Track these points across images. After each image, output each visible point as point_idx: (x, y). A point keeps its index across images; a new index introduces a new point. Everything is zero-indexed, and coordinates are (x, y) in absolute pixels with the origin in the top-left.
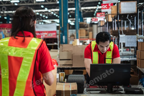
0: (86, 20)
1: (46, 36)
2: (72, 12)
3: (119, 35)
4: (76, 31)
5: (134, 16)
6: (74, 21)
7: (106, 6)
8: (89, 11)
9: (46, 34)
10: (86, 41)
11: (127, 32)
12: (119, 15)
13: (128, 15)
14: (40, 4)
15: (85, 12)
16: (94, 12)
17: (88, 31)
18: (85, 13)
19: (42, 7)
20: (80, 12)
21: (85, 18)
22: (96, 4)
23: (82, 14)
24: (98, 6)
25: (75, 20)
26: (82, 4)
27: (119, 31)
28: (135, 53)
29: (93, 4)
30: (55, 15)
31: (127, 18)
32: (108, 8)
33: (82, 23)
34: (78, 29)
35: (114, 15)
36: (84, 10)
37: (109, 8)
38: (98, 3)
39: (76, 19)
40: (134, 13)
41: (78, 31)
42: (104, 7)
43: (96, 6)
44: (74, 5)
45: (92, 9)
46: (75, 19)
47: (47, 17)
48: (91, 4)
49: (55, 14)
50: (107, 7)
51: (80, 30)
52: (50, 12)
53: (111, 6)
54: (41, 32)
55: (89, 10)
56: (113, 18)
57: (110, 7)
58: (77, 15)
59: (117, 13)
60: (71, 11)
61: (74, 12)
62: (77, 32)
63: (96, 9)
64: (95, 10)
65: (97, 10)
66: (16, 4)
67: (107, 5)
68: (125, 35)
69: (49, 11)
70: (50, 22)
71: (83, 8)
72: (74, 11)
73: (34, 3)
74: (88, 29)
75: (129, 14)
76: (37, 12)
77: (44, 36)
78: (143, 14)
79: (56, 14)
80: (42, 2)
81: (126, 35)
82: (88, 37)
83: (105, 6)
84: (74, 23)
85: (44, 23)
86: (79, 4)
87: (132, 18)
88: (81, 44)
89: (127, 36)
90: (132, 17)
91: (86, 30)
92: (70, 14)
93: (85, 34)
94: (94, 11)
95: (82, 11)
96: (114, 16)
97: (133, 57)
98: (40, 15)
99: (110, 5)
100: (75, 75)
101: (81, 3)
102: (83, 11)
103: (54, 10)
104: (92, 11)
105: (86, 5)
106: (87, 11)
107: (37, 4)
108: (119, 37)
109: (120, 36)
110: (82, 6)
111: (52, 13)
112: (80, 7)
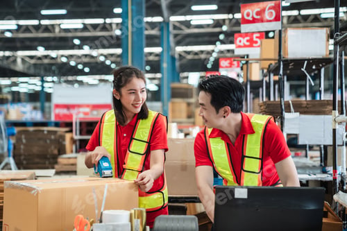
0: (187, 78)
1: (87, 117)
2: (151, 58)
3: (282, 113)
4: (163, 106)
5: (321, 65)
6: (156, 82)
7: (247, 41)
8: (196, 57)
9: (87, 110)
10: (190, 129)
11: (305, 106)
12: (283, 61)
13: (306, 62)
14: (70, 35)
15: (184, 57)
16: (209, 60)
17: (193, 107)
18: (184, 61)
19: (77, 42)
20: (173, 58)
21: (185, 74)
22: (213, 39)
23: (177, 64)
24: (218, 43)
25: (159, 79)
26: (179, 38)
27: (283, 104)
28: (321, 162)
29: (206, 39)
30: (110, 65)
31: (303, 70)
32: (251, 46)
33: (176, 85)
34: (168, 100)
35: (269, 62)
36: (183, 54)
37: (254, 45)
38: (218, 36)
39: (163, 74)
40: (321, 57)
41: (168, 106)
42: (240, 41)
43: (214, 43)
44: (157, 41)
45: (202, 52)
46: (159, 75)
47: (87, 70)
48: (200, 39)
49: (108, 62)
50: (248, 44)
51: (173, 103)
52: (96, 57)
53: (258, 40)
54: (73, 106)
55: (196, 54)
56: (265, 71)
57: (256, 42)
58: (165, 65)
59: (277, 57)
60: (151, 54)
61: (156, 58)
62: (165, 108)
63: (213, 51)
64: (210, 53)
65: (215, 55)
66: (8, 35)
67: (248, 38)
68: (298, 113)
69: (95, 53)
70: (96, 82)
71: (179, 49)
72: (157, 55)
73: (54, 32)
74: (193, 100)
75: (308, 60)
76: (62, 56)
77: (81, 116)
78: (345, 59)
79: (112, 62)
80: (76, 30)
81: (301, 113)
82: (192, 120)
83: (244, 41)
84: (157, 85)
85: (81, 83)
86: (171, 38)
87: (315, 70)
88: (182, 136)
89: (303, 116)
90: (314, 67)
91: (189, 104)
92: (148, 63)
93: (184, 114)
94: (208, 56)
95: (177, 56)
96: (269, 66)
97: (319, 171)
98: (69, 64)
99: (257, 37)
100: (172, 216)
101: (176, 36)
102: (180, 55)
103: (106, 51)
104: (203, 56)
105: (188, 40)
106: (189, 57)
107: (63, 34)
108: (282, 118)
109: (286, 115)
110: (178, 43)
111: (102, 59)
112: (172, 44)
